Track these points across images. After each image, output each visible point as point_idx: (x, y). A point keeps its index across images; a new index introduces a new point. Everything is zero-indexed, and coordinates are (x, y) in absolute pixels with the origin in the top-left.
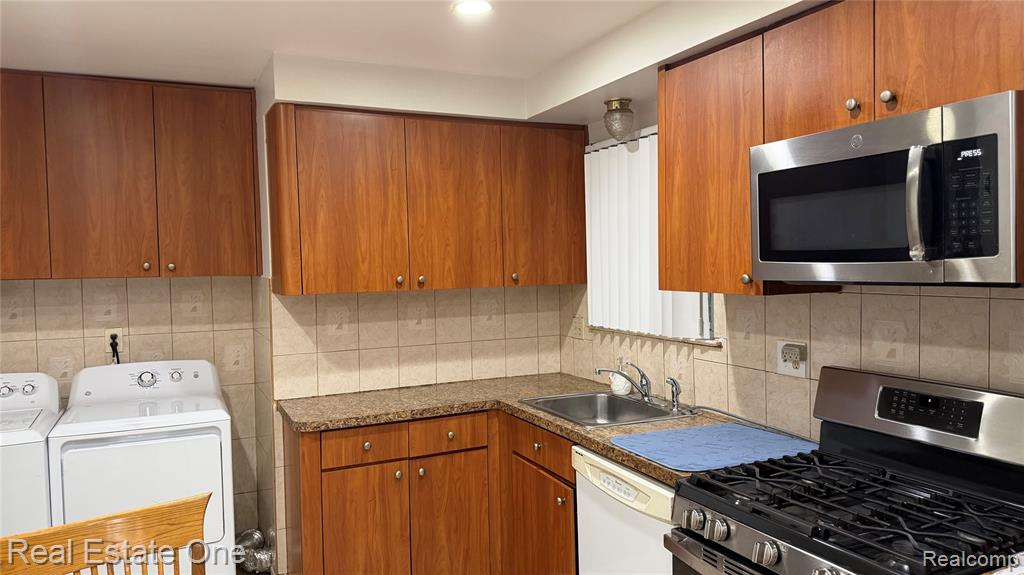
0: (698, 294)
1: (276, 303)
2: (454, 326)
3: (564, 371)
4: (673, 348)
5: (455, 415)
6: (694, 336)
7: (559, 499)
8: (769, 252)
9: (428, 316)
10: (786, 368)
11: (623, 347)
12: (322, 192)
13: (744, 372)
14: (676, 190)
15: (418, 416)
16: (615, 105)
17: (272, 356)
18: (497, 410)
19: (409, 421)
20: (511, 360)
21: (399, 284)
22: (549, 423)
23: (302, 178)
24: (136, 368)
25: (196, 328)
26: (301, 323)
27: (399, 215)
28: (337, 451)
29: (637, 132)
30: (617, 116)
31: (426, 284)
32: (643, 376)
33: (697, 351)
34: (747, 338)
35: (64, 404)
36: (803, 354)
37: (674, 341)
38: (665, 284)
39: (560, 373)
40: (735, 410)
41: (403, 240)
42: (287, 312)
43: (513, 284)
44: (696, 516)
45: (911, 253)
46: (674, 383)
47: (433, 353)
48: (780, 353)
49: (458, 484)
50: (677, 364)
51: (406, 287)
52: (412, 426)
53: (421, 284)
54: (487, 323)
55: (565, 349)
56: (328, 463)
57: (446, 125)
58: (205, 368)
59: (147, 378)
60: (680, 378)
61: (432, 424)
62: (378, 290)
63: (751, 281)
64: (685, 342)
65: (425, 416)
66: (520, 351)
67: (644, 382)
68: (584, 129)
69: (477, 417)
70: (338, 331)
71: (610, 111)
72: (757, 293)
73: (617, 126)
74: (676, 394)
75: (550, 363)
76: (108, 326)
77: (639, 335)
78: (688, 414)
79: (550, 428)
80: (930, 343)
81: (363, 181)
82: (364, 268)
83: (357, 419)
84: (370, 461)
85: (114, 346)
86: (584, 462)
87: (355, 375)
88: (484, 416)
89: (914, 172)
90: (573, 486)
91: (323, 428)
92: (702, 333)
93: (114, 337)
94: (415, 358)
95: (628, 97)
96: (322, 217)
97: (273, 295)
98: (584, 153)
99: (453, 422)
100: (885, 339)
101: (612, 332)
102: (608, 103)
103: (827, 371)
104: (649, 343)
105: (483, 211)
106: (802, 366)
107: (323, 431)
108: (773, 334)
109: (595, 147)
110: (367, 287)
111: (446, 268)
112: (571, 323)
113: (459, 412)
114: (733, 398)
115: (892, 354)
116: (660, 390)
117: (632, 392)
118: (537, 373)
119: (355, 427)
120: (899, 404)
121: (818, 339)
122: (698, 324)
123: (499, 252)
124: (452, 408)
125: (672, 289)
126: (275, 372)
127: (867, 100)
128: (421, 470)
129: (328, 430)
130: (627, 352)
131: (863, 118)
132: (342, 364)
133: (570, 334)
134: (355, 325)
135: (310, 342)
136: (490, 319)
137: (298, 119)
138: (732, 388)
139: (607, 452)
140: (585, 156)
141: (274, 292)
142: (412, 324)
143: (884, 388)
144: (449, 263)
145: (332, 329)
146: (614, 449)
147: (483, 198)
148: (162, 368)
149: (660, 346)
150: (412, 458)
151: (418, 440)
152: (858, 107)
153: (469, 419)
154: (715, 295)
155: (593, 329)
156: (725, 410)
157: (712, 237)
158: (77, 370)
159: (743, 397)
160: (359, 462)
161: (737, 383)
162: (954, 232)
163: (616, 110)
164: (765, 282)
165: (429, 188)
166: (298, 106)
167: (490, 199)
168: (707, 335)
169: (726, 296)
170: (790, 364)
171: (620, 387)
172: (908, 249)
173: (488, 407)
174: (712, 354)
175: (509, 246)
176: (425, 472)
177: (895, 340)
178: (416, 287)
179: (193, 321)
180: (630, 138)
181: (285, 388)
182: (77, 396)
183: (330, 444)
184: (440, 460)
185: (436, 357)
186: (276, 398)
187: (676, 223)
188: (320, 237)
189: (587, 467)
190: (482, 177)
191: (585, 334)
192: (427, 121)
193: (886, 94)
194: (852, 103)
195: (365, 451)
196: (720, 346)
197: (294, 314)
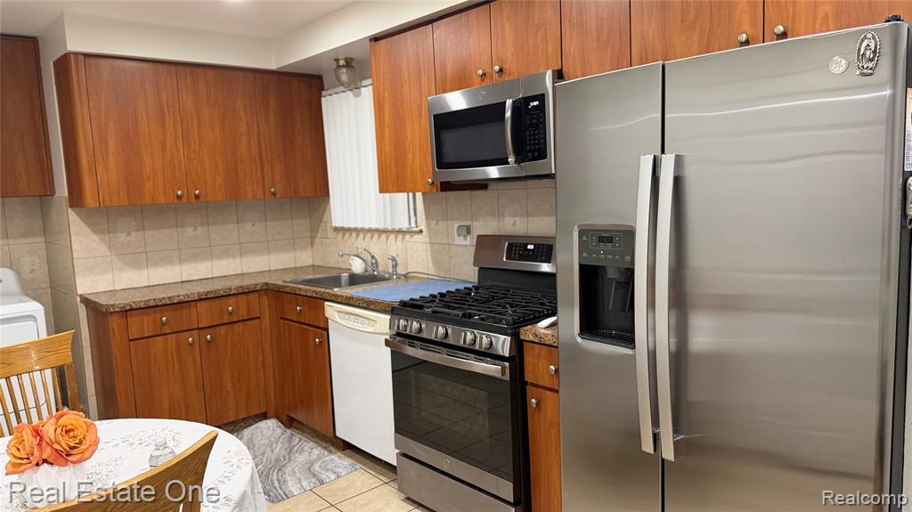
0: (406, 194)
1: (73, 216)
2: (224, 232)
3: (316, 264)
4: (392, 236)
5: (234, 295)
6: (404, 225)
7: (317, 340)
8: (442, 164)
9: (202, 225)
10: (460, 240)
11: (359, 240)
12: (111, 124)
13: (437, 247)
14: (386, 125)
15: (203, 297)
16: (342, 62)
17: (73, 259)
18: (266, 290)
19: (196, 300)
20: (273, 257)
21: (179, 197)
22: (306, 291)
23: (94, 113)
26: (95, 232)
27: (176, 143)
28: (140, 325)
29: (359, 83)
30: (344, 70)
31: (201, 197)
32: (373, 257)
33: (408, 236)
34: (437, 224)
36: (468, 230)
37: (393, 231)
38: (384, 189)
39: (313, 266)
40: (432, 271)
41: (180, 162)
42: (82, 224)
43: (272, 197)
44: (402, 322)
45: (509, 160)
46: (393, 259)
47: (208, 253)
48: (456, 232)
49: (239, 346)
50: (395, 246)
51: (185, 200)
52: (199, 304)
53: (197, 197)
54: (252, 229)
55: (315, 248)
56: (134, 334)
57: (210, 72)
58: (9, 275)
60: (398, 255)
61: (216, 303)
62: (162, 202)
63: (433, 183)
64: (400, 231)
65: (209, 296)
66: (280, 249)
67: (374, 261)
68: (320, 77)
69: (251, 296)
70: (128, 237)
71: (339, 67)
72: (437, 191)
73: (344, 78)
74: (395, 266)
75: (304, 258)
77: (370, 230)
78: (403, 278)
79: (308, 294)
80: (533, 215)
81: (144, 116)
82: (149, 185)
83: (155, 300)
84: (168, 332)
86: (332, 311)
87: (145, 273)
88: (256, 295)
89: (508, 114)
90: (326, 329)
91: (128, 308)
92: (410, 223)
94: (193, 258)
95: (352, 57)
96: (112, 145)
97: (69, 209)
98: (320, 96)
99: (232, 300)
100: (511, 216)
101: (350, 230)
102: (337, 60)
103: (480, 237)
104: (376, 235)
105: (244, 139)
106: (468, 237)
107: (129, 310)
108: (452, 220)
109: (330, 92)
110: (153, 200)
111: (217, 184)
112: (319, 227)
113: (236, 292)
114: (431, 265)
115: (514, 224)
116: (385, 267)
117: (366, 270)
118: (293, 266)
119: (153, 307)
120: (515, 250)
121: (476, 220)
122: (407, 217)
123: (259, 172)
124: (230, 289)
125: (387, 192)
126: (76, 272)
127: (488, 71)
128: (209, 336)
129: (132, 310)
130: (361, 243)
131: (487, 81)
132: (134, 264)
133: (319, 235)
134: (142, 233)
135: (105, 248)
136: (254, 225)
137: (87, 67)
138: (430, 258)
139: (349, 301)
140: (323, 99)
141: (70, 206)
142: (189, 231)
143: (509, 244)
144: (219, 181)
145: (122, 237)
146: (352, 298)
147: (243, 129)
149: (384, 236)
150: (201, 329)
151: (204, 315)
152: (484, 74)
153: (244, 297)
154: (417, 194)
155: (336, 229)
156: (426, 272)
157: (410, 157)
159: (436, 263)
160: (159, 333)
161: (432, 254)
162: (528, 148)
163: (343, 66)
164: (441, 183)
165: (199, 122)
166: (86, 55)
167: (249, 131)
168: (413, 224)
169: (423, 194)
170: (462, 238)
171: (357, 266)
172: (507, 158)
173: (258, 288)
174: (417, 237)
175: (267, 168)
176: (212, 338)
177: (515, 216)
178: (194, 200)
180: (354, 86)
181: (87, 284)
183: (134, 320)
184: (223, 330)
186: (79, 293)
187: (388, 147)
188: (111, 160)
189: (336, 314)
190: (242, 114)
191: (330, 233)
192: (195, 70)
193: (497, 68)
194: (480, 72)
195: (163, 324)
196: (421, 231)
197: (89, 226)
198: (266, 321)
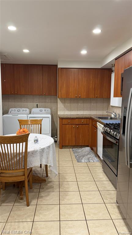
1: (58, 99)
2: (87, 105)
3: (108, 114)
7: (95, 131)
9: (82, 103)
12: (65, 82)
16: (113, 65)
17: (58, 108)
18: (91, 118)
20: (97, 112)
21: (76, 97)
24: (40, 109)
25: (48, 104)
26: (62, 103)
27: (77, 86)
28: (65, 122)
30: (113, 67)
35: (30, 113)
43: (96, 98)
46: (119, 114)
49: (84, 130)
51: (78, 97)
52: (76, 119)
53: (80, 97)
55: (108, 110)
56: (63, 123)
58: (49, 110)
59: (41, 110)
61: (80, 119)
62: (73, 98)
65: (78, 118)
66: (99, 110)
68: (111, 69)
69: (87, 119)
70: (68, 105)
76: (37, 103)
79: (95, 120)
82: (71, 94)
84: (70, 124)
85: (37, 106)
87: (70, 112)
90: (97, 128)
93: (37, 104)
94: (80, 110)
96: (64, 86)
99: (83, 119)
105: (91, 85)
110: (71, 97)
111: (84, 94)
112: (109, 105)
116: (117, 116)
119: (67, 118)
123: (94, 92)
124: (83, 117)
126: (58, 110)
128: (78, 126)
129: (63, 118)
132: (68, 110)
134: (70, 104)
135: (63, 106)
136: (94, 104)
140: (111, 74)
142: (80, 104)
146: (101, 121)
147: (92, 82)
148: (43, 109)
150: (76, 124)
151: (77, 122)
153: (86, 119)
158: (32, 109)
160: (68, 124)
165: (82, 81)
166: (62, 68)
171: (113, 116)
173: (89, 118)
175: (96, 91)
179: (48, 103)
181: (60, 113)
182: (32, 112)
183: (64, 120)
184: (81, 125)
185: (84, 110)
186: (58, 114)
188: (64, 89)
189: (98, 125)
190: (92, 78)
191: (111, 107)
192: (82, 69)
195: (69, 122)
197: (61, 101)
198: (90, 125)
